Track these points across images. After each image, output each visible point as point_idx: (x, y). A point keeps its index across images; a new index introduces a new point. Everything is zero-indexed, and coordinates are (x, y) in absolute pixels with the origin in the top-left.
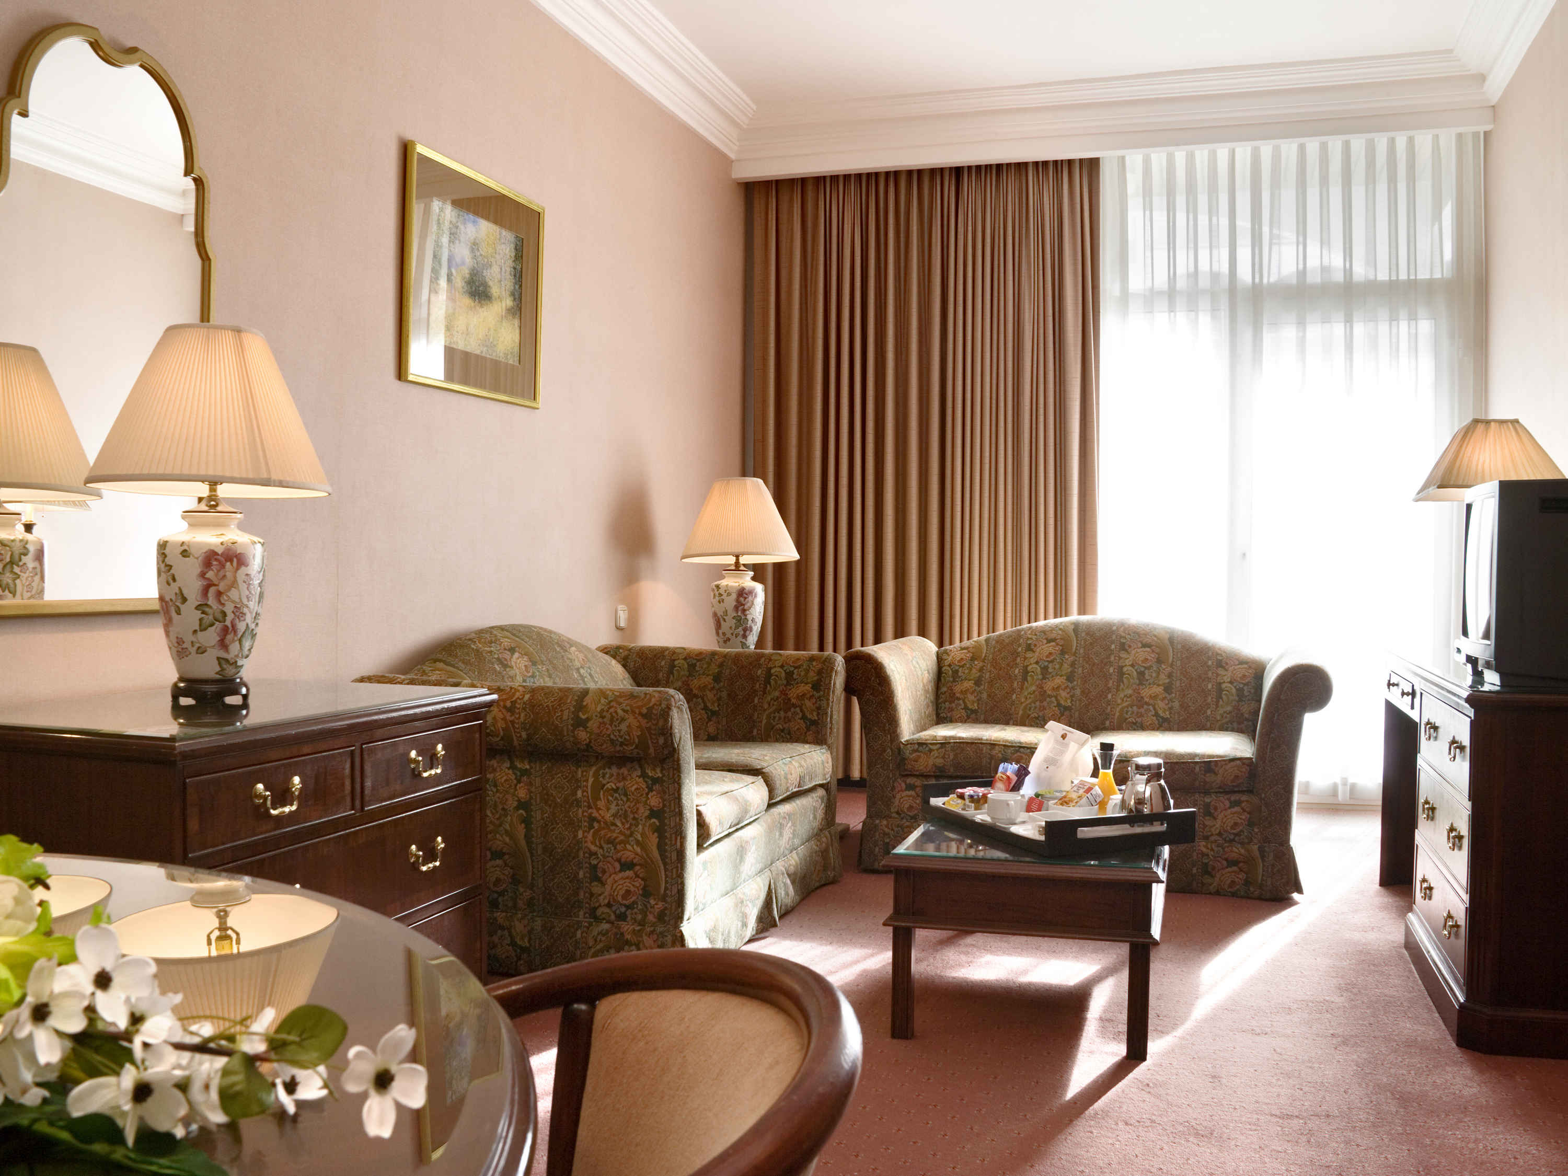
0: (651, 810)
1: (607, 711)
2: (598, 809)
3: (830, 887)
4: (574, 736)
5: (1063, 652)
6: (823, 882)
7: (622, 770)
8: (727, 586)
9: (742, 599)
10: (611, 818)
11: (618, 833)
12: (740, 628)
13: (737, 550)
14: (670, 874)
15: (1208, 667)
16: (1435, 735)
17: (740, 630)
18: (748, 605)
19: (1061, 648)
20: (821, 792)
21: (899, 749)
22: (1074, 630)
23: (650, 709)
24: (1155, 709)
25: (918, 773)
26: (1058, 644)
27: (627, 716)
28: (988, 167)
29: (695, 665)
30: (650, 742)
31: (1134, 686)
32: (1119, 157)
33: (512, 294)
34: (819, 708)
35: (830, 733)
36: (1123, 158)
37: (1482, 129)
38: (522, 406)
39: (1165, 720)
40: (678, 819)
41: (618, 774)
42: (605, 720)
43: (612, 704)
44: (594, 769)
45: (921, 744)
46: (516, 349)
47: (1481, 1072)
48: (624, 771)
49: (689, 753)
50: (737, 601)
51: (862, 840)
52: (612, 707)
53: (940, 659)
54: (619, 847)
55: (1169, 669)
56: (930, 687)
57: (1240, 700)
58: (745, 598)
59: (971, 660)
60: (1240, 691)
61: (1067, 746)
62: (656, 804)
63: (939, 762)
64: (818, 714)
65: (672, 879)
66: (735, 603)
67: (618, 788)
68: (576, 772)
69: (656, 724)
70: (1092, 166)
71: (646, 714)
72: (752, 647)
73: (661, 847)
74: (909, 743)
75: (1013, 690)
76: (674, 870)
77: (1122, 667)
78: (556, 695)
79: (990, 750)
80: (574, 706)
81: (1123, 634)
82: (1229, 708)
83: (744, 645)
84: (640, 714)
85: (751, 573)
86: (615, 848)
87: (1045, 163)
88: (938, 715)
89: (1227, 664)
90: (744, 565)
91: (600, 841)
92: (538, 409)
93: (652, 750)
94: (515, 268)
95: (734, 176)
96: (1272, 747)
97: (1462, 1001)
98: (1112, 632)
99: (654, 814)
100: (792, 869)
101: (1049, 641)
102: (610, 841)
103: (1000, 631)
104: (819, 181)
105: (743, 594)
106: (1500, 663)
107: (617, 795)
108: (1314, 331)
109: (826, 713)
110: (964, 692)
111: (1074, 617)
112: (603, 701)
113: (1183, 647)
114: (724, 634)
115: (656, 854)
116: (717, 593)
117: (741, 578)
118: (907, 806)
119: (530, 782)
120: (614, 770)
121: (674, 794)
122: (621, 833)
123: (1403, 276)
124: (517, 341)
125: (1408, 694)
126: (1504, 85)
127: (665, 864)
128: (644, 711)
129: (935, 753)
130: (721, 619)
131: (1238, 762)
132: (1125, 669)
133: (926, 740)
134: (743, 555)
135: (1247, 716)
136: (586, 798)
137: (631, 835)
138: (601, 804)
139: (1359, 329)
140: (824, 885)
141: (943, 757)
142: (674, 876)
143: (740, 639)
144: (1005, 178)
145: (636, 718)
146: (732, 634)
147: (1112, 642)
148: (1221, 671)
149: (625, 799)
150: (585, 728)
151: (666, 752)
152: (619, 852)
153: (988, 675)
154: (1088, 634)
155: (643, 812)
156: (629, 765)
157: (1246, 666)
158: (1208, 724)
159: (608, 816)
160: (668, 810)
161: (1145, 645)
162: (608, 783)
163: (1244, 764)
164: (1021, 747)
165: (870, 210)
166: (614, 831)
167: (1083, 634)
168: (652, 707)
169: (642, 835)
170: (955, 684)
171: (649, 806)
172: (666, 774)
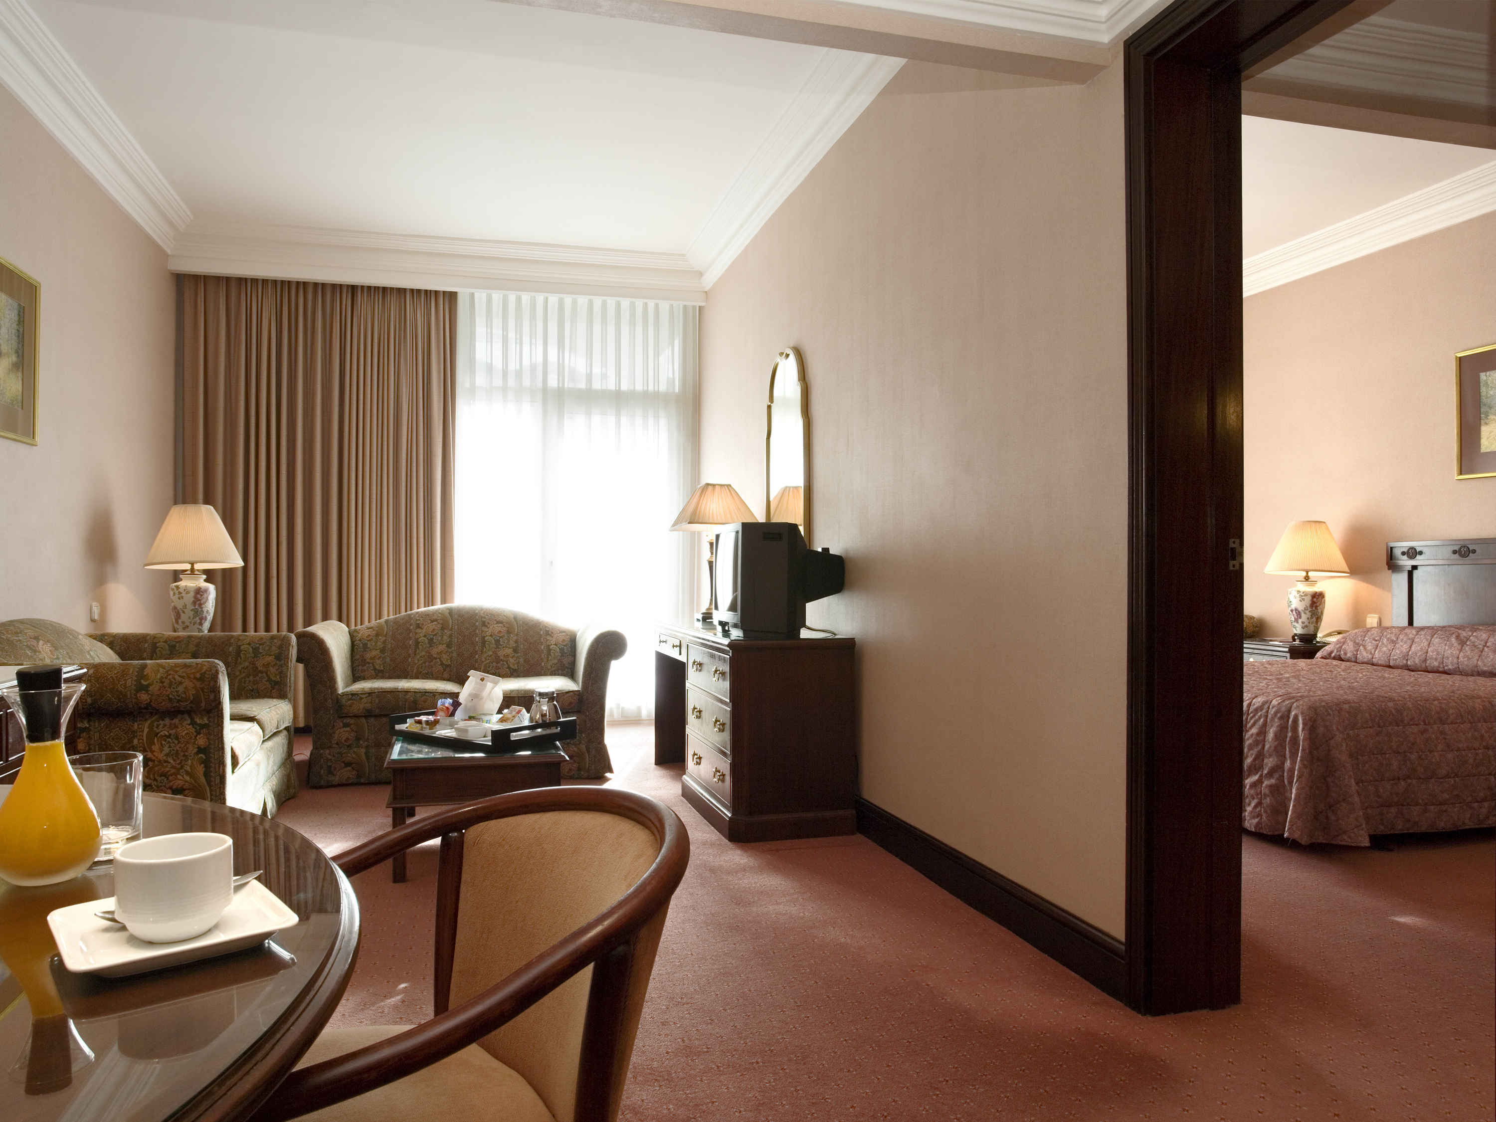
0: (199, 748)
1: (166, 678)
2: (152, 752)
3: (293, 800)
4: (136, 698)
5: (443, 629)
6: (287, 798)
7: (174, 721)
8: (186, 586)
9: (199, 596)
10: (165, 757)
11: (171, 768)
12: (198, 618)
13: (192, 559)
14: (214, 793)
15: (541, 635)
16: (700, 668)
17: (197, 620)
18: (204, 600)
19: (441, 626)
20: (285, 733)
21: (338, 701)
22: (449, 613)
23: (203, 675)
24: (507, 664)
25: (351, 715)
26: (439, 623)
27: (183, 680)
28: (377, 288)
29: (175, 646)
30: (202, 697)
31: (493, 650)
32: (470, 293)
33: (17, 352)
34: (281, 673)
35: (290, 690)
36: (473, 294)
37: (698, 304)
38: (25, 443)
39: (515, 670)
40: (221, 752)
41: (171, 724)
42: (165, 684)
43: (169, 673)
44: (149, 722)
45: (353, 694)
46: (20, 398)
47: (746, 851)
48: (176, 721)
49: (227, 707)
50: (195, 597)
51: (309, 767)
52: (170, 674)
53: (352, 635)
54: (170, 778)
55: (515, 638)
56: (348, 655)
57: (562, 656)
58: (202, 595)
59: (376, 636)
60: (562, 650)
61: (485, 686)
62: (202, 743)
63: (368, 706)
64: (281, 677)
65: (216, 796)
66: (193, 599)
67: (170, 735)
68: (132, 726)
69: (209, 685)
70: (451, 297)
71: (200, 677)
72: (206, 632)
73: (206, 775)
74: (344, 694)
75: (409, 656)
76: (218, 790)
77: (484, 637)
78: (118, 668)
79: (405, 695)
80: (136, 676)
81: (483, 616)
82: (556, 661)
83: (200, 630)
84: (195, 678)
85: (205, 577)
86: (168, 779)
87: (419, 291)
88: (353, 675)
89: (552, 633)
90: (198, 570)
91: (154, 775)
92: (36, 446)
93: (203, 704)
94: (18, 331)
95: (169, 268)
96: (592, 684)
97: (730, 815)
98: (476, 614)
99: (200, 750)
100: (274, 790)
101: (432, 622)
102: (164, 775)
103: (385, 617)
104: (242, 281)
105: (199, 593)
106: (743, 624)
107: (170, 740)
108: (596, 418)
109: (287, 676)
110: (373, 658)
111: (438, 606)
112: (161, 670)
113: (523, 622)
114: (183, 622)
115: (203, 780)
116: (177, 592)
117: (196, 580)
118: (344, 738)
119: (89, 737)
120: (167, 721)
121: (218, 735)
122: (173, 767)
123: (651, 388)
124: (20, 390)
125: (677, 646)
126: (715, 280)
127: (210, 786)
128: (198, 676)
129: (364, 700)
130: (181, 611)
131: (572, 693)
132: (486, 638)
133: (357, 691)
134: (197, 563)
135: (567, 665)
136: (141, 745)
137: (182, 767)
138: (156, 748)
139: (624, 419)
140: (289, 799)
141: (371, 703)
142: (218, 794)
143: (197, 626)
144: (389, 296)
145: (191, 681)
146: (191, 623)
147: (477, 621)
148: (548, 638)
149: (176, 742)
150: (147, 691)
151: (213, 705)
152: (170, 782)
153: (389, 646)
154: (459, 616)
155: (192, 750)
156: (180, 716)
157: (564, 634)
158: (543, 672)
159: (161, 756)
160: (213, 747)
161: (498, 622)
162: (162, 731)
163: (575, 694)
164: (426, 692)
165: (284, 308)
166: (167, 767)
167: (456, 616)
168: (205, 673)
169: (191, 767)
170: (365, 653)
171: (198, 745)
172: (212, 720)
